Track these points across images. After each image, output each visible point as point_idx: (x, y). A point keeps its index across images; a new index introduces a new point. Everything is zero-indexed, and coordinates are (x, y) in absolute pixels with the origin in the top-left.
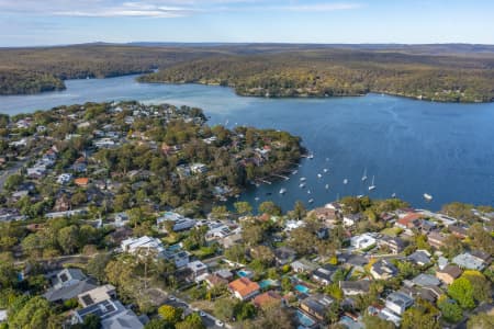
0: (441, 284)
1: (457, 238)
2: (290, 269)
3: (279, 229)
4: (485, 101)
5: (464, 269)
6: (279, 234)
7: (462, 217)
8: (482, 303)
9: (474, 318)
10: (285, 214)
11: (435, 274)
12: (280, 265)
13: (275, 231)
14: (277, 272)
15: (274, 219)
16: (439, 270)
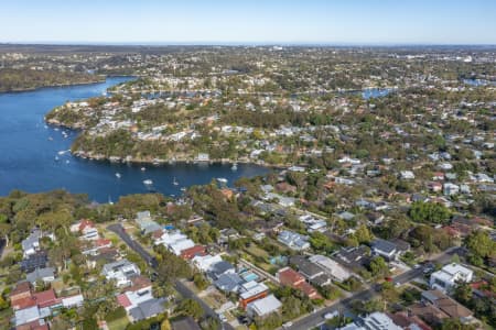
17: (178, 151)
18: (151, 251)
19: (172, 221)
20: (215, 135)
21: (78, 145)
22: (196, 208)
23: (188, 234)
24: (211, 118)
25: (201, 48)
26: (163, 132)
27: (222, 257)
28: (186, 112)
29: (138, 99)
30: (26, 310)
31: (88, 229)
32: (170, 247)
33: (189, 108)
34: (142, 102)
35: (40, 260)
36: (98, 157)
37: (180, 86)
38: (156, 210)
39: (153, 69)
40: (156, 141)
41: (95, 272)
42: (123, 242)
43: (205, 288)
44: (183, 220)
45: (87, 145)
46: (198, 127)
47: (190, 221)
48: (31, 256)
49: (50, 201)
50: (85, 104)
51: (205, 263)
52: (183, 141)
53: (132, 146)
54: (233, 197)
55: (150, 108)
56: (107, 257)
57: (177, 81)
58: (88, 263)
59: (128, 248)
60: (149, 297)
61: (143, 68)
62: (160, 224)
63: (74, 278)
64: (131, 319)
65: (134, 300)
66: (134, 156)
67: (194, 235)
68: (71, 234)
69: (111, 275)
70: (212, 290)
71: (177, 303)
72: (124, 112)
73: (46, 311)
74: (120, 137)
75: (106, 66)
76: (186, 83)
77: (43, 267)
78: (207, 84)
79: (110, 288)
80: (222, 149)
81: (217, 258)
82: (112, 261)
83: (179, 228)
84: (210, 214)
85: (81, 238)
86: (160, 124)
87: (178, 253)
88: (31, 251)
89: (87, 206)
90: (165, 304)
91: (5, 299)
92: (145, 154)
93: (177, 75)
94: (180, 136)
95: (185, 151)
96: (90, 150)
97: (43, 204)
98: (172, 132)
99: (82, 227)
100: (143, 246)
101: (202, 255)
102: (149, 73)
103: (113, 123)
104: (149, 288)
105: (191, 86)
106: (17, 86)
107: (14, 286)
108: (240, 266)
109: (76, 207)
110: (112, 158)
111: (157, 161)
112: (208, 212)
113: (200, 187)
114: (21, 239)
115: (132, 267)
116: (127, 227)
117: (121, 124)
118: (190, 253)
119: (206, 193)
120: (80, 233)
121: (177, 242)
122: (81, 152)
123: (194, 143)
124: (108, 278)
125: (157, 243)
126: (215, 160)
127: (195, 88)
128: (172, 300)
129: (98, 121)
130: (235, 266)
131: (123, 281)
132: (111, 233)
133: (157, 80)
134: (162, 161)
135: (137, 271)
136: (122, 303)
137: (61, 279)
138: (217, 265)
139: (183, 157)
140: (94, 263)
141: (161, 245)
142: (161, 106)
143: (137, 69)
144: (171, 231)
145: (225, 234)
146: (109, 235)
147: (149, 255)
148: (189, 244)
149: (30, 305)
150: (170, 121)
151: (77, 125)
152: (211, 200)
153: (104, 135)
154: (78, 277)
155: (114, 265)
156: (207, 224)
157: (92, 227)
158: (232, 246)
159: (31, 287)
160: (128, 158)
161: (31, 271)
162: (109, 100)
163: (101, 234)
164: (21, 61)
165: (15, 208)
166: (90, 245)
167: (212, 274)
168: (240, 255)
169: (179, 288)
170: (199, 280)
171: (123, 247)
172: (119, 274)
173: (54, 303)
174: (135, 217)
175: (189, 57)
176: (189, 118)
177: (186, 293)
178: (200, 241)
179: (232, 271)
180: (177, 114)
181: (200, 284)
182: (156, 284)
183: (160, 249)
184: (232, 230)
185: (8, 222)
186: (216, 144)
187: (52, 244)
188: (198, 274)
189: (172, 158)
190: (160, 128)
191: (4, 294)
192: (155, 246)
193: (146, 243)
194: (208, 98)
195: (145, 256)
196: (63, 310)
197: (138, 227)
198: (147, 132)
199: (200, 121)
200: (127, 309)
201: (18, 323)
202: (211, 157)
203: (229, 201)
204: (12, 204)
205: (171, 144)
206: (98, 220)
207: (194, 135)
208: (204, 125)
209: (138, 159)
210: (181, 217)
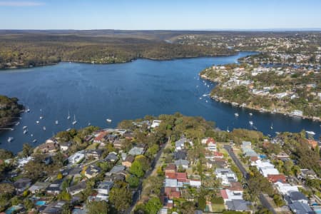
0: (126, 168)
1: (129, 140)
2: (29, 192)
3: (13, 167)
4: (128, 62)
5: (135, 156)
6: (14, 171)
7: (129, 128)
8: (147, 171)
9: (145, 180)
10: (16, 155)
11: (121, 164)
12: (20, 193)
13: (11, 170)
14: (19, 198)
15: (7, 161)
16: (123, 161)
17: (279, 105)
18: (247, 169)
19: (266, 152)
20: (311, 98)
21: (215, 92)
22: (285, 147)
23: (276, 164)
24: (310, 86)
25: (311, 33)
26: (271, 91)
27: (299, 189)
28: (291, 79)
29: (257, 67)
30: (171, 180)
31: (211, 144)
32: (260, 169)
33: (294, 76)
34: (260, 69)
35: (182, 155)
36: (225, 101)
37: (289, 60)
38: (256, 142)
39: (272, 47)
40: (265, 96)
41: (211, 171)
42: (230, 158)
43: (281, 207)
44: (273, 154)
45: (220, 93)
46: (298, 91)
47: (278, 156)
48: (179, 151)
49: (194, 122)
50: (223, 67)
51: (284, 189)
52: (284, 99)
53: (247, 97)
54: (317, 147)
55: (264, 74)
56: (219, 164)
57: (287, 57)
58: (208, 164)
59: (233, 162)
60: (240, 198)
61: (265, 46)
62: (257, 152)
63: (198, 171)
64: (226, 208)
65: (230, 196)
66: (248, 104)
67: (280, 167)
68: (201, 144)
69: (219, 175)
70: (286, 209)
71: (258, 208)
72: (246, 74)
73: (181, 184)
74: (241, 91)
75: (240, 45)
76: (295, 58)
77: (184, 159)
78: (312, 60)
79: (217, 184)
80: (315, 109)
81: (295, 188)
82: (222, 167)
83: (270, 158)
84: (296, 155)
85: (206, 148)
86: (269, 85)
87: (266, 176)
88: (179, 148)
89: (213, 130)
90: (250, 206)
91: (162, 170)
92: (255, 104)
93: (288, 52)
94: (282, 95)
95: (285, 106)
96: (221, 96)
97: (190, 123)
98: (277, 91)
99: (208, 142)
100: (243, 164)
101: (283, 182)
102: (268, 50)
103: (238, 81)
104: (241, 192)
105: (298, 61)
106: (189, 54)
107: (168, 164)
108: (313, 200)
109: (207, 129)
110: (234, 103)
111: (263, 110)
112: (293, 153)
113: (291, 134)
114: (176, 140)
115: (233, 175)
116: (235, 149)
117: (243, 82)
118: (275, 178)
119: (295, 139)
120: (206, 145)
121: (267, 168)
122: (216, 97)
123: (292, 102)
124: (217, 177)
125: (253, 164)
126: (307, 117)
127: (301, 62)
128: (255, 205)
129: (229, 79)
130: (309, 198)
131: (225, 182)
132: (224, 150)
133: (273, 55)
134: (266, 110)
135: (236, 179)
136: (223, 195)
137: (191, 169)
138: (294, 193)
139: (282, 110)
140: (211, 165)
141: (255, 167)
142: (273, 73)
143: (259, 47)
144: (263, 159)
145: (304, 172)
146: (223, 151)
147: (245, 171)
148: (275, 172)
149: (173, 178)
150: (277, 84)
151: (216, 80)
152: (298, 145)
153: (231, 88)
154: (200, 170)
155: (223, 170)
156: (292, 162)
157: (214, 143)
158: (308, 183)
159: (176, 168)
160: (244, 105)
161: (177, 159)
162: (238, 66)
163: (218, 149)
164: (193, 40)
165: (176, 122)
166: (210, 154)
167: (288, 198)
168: (314, 192)
169: (262, 198)
170: (278, 199)
171: (229, 161)
172: (224, 177)
173: (185, 181)
174: (241, 144)
175: (301, 39)
176: (292, 84)
177: (265, 204)
178: (284, 172)
179: (305, 202)
180: (283, 80)
181: (277, 202)
182: (246, 191)
183: (254, 169)
184: (312, 171)
185: (171, 129)
186: (310, 105)
187: (190, 147)
188: (279, 195)
189: (274, 110)
190: (269, 88)
191: (162, 167)
192: (251, 166)
193: (245, 162)
194: (311, 70)
195: (243, 170)
196: (190, 187)
197: (242, 150)
198: (259, 89)
199: (301, 87)
200: (225, 200)
201: (167, 185)
202: (304, 114)
203: (313, 149)
204: (175, 120)
205: (275, 100)
206: (218, 140)
207: (294, 96)
208: (303, 90)
209: (250, 107)
210: (272, 152)
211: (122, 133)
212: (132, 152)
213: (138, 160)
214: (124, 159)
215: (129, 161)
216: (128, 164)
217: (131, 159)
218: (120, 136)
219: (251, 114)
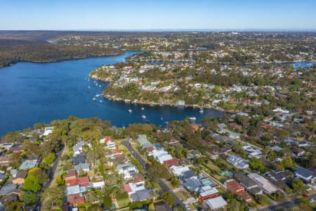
17: (166, 98)
18: (146, 160)
19: (160, 142)
20: (189, 89)
21: (107, 91)
22: (175, 135)
23: (169, 151)
24: (187, 78)
25: (183, 33)
26: (157, 86)
27: (190, 168)
28: (172, 74)
29: (143, 65)
30: (73, 187)
31: (109, 142)
32: (157, 158)
33: (174, 71)
34: (146, 66)
35: (82, 159)
36: (118, 99)
37: (169, 57)
38: (150, 134)
39: (153, 46)
40: (153, 91)
41: (112, 169)
42: (129, 152)
43: (178, 187)
44: (166, 142)
45: (113, 92)
46: (179, 84)
47: (170, 143)
48: (78, 155)
49: (90, 123)
50: (112, 67)
51: (178, 171)
52: (169, 92)
53: (138, 94)
54: (199, 130)
55: (150, 71)
56: (119, 160)
57: (168, 54)
58: (109, 162)
59: (132, 156)
60: (142, 188)
61: (147, 45)
62: (152, 143)
63: (100, 171)
64: (131, 200)
65: (134, 188)
66: (139, 100)
67: (173, 152)
68: (100, 144)
69: (121, 171)
70: (181, 188)
71: (159, 194)
72: (134, 72)
73: (84, 189)
74: (131, 88)
75: (126, 44)
76: (174, 55)
77: (84, 162)
78: (186, 56)
79: (120, 180)
80: (194, 98)
81: (186, 168)
82: (122, 163)
83: (164, 147)
84: (184, 139)
85: (105, 147)
86: (155, 81)
87: (162, 162)
88: (78, 153)
89: (111, 129)
90: (152, 194)
91: (62, 178)
92: (145, 99)
93: (168, 50)
94: (167, 88)
95: (170, 98)
96: (114, 95)
97: (86, 125)
98: (163, 86)
99: (106, 141)
100: (141, 156)
101: (176, 165)
102: (151, 48)
103: (128, 79)
104: (143, 182)
105: (176, 57)
106: (76, 55)
107: (67, 172)
108: (201, 175)
109: (104, 128)
110: (126, 101)
111: (153, 103)
112: (182, 138)
113: (178, 122)
114: (73, 145)
115: (134, 168)
116: (132, 143)
117: (132, 80)
118: (169, 163)
119: (182, 126)
120: (105, 144)
121: (162, 156)
122: (109, 96)
123: (176, 94)
124: (119, 173)
125: (150, 155)
126: (188, 105)
127: (179, 58)
128: (157, 191)
129: (119, 78)
130: (198, 175)
131: (128, 176)
133: (155, 53)
134: (156, 103)
135: (137, 171)
136: (126, 189)
137: (92, 171)
138: (186, 173)
139: (168, 102)
140: (112, 163)
141: (152, 156)
142: (157, 69)
143: (143, 46)
144: (158, 148)
145: (192, 153)
146: (122, 147)
147: (144, 162)
148: (169, 157)
149: (75, 184)
150: (162, 79)
151: (107, 79)
152: (184, 130)
153: (122, 86)
154: (102, 170)
155: (124, 165)
156: (181, 146)
157: (112, 141)
158: (196, 161)
159: (76, 173)
160: (135, 101)
161: (77, 164)
162: (126, 65)
163: (117, 146)
164: (79, 41)
165: (71, 126)
166: (110, 152)
167: (182, 178)
168: (201, 168)
169: (161, 184)
170: (174, 181)
171: (129, 155)
172: (126, 172)
173: (88, 184)
174: (137, 137)
175: (176, 39)
176: (173, 77)
177: (165, 188)
178: (176, 156)
179: (195, 178)
180: (166, 75)
181: (174, 184)
182: (147, 180)
183: (151, 159)
184: (197, 151)
185: (67, 134)
186: (190, 95)
187: (89, 149)
188: (174, 177)
189: (162, 102)
190: (155, 83)
191: (62, 176)
192: (148, 157)
193: (143, 154)
194: (187, 65)
195: (142, 162)
196: (94, 189)
197: (139, 144)
198: (147, 85)
199: (181, 80)
200: (130, 193)
201: (69, 194)
202: (186, 103)
203: (196, 132)
204: (69, 124)
205: (162, 93)
206: (115, 137)
207: (176, 89)
208: (183, 83)
209: (141, 102)
210: (165, 140)
211: (8, 147)
212: (23, 167)
213: (32, 173)
214: (14, 176)
215: (20, 177)
216: (21, 181)
217: (24, 174)
218: (6, 151)
219: (143, 109)
